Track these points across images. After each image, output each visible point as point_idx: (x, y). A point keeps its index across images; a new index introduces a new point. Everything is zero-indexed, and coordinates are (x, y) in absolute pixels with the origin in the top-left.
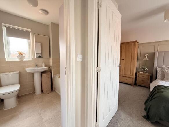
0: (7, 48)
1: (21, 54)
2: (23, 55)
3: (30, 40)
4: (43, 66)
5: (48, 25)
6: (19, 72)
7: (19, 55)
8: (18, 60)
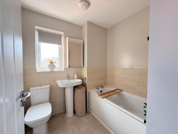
0: (38, 56)
1: (52, 63)
2: (54, 64)
3: (61, 46)
4: (76, 77)
5: (81, 26)
6: (49, 86)
7: (49, 64)
8: (49, 70)
